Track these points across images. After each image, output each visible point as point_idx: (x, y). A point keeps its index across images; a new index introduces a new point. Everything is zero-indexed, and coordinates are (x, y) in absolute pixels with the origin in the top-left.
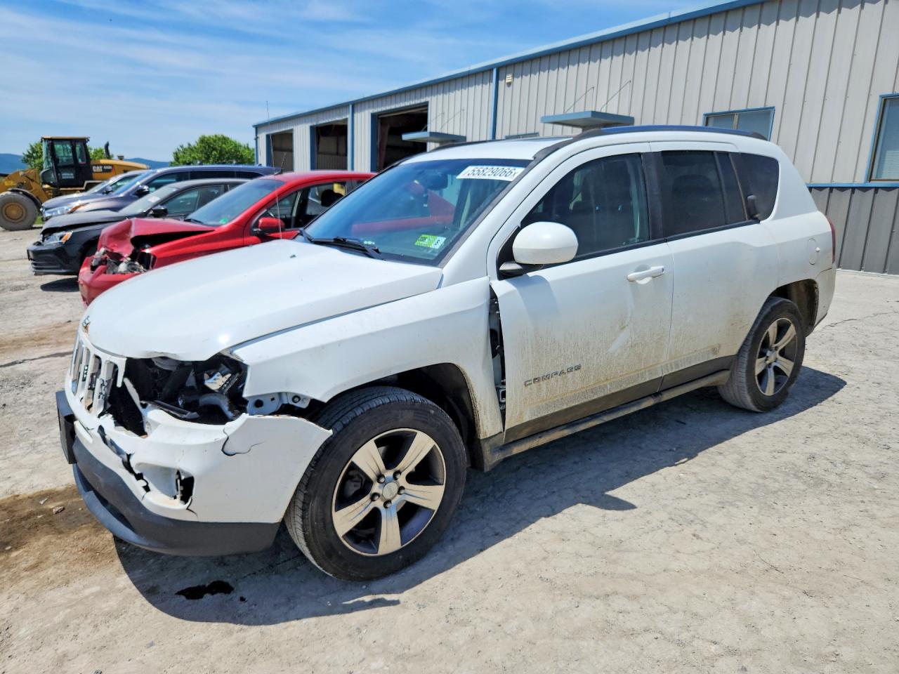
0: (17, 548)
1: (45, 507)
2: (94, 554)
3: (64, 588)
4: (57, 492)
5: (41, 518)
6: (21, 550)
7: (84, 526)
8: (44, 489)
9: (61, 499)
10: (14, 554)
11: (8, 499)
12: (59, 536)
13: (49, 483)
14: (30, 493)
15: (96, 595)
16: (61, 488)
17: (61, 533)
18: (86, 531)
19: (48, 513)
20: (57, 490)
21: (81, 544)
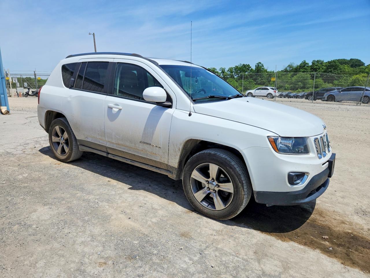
0: (349, 233)
1: (330, 245)
2: (321, 214)
3: (336, 210)
4: (321, 250)
5: (334, 240)
6: (347, 231)
7: (319, 224)
8: (327, 257)
9: (321, 244)
10: (350, 231)
11: (348, 266)
12: (330, 226)
13: (323, 259)
14: (335, 260)
15: (327, 203)
16: (318, 251)
17: (329, 228)
18: (320, 222)
19: (330, 240)
20: (321, 251)
21: (324, 219)
